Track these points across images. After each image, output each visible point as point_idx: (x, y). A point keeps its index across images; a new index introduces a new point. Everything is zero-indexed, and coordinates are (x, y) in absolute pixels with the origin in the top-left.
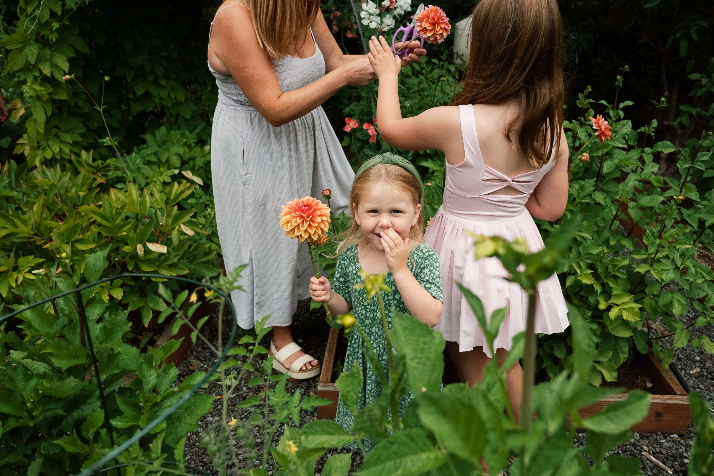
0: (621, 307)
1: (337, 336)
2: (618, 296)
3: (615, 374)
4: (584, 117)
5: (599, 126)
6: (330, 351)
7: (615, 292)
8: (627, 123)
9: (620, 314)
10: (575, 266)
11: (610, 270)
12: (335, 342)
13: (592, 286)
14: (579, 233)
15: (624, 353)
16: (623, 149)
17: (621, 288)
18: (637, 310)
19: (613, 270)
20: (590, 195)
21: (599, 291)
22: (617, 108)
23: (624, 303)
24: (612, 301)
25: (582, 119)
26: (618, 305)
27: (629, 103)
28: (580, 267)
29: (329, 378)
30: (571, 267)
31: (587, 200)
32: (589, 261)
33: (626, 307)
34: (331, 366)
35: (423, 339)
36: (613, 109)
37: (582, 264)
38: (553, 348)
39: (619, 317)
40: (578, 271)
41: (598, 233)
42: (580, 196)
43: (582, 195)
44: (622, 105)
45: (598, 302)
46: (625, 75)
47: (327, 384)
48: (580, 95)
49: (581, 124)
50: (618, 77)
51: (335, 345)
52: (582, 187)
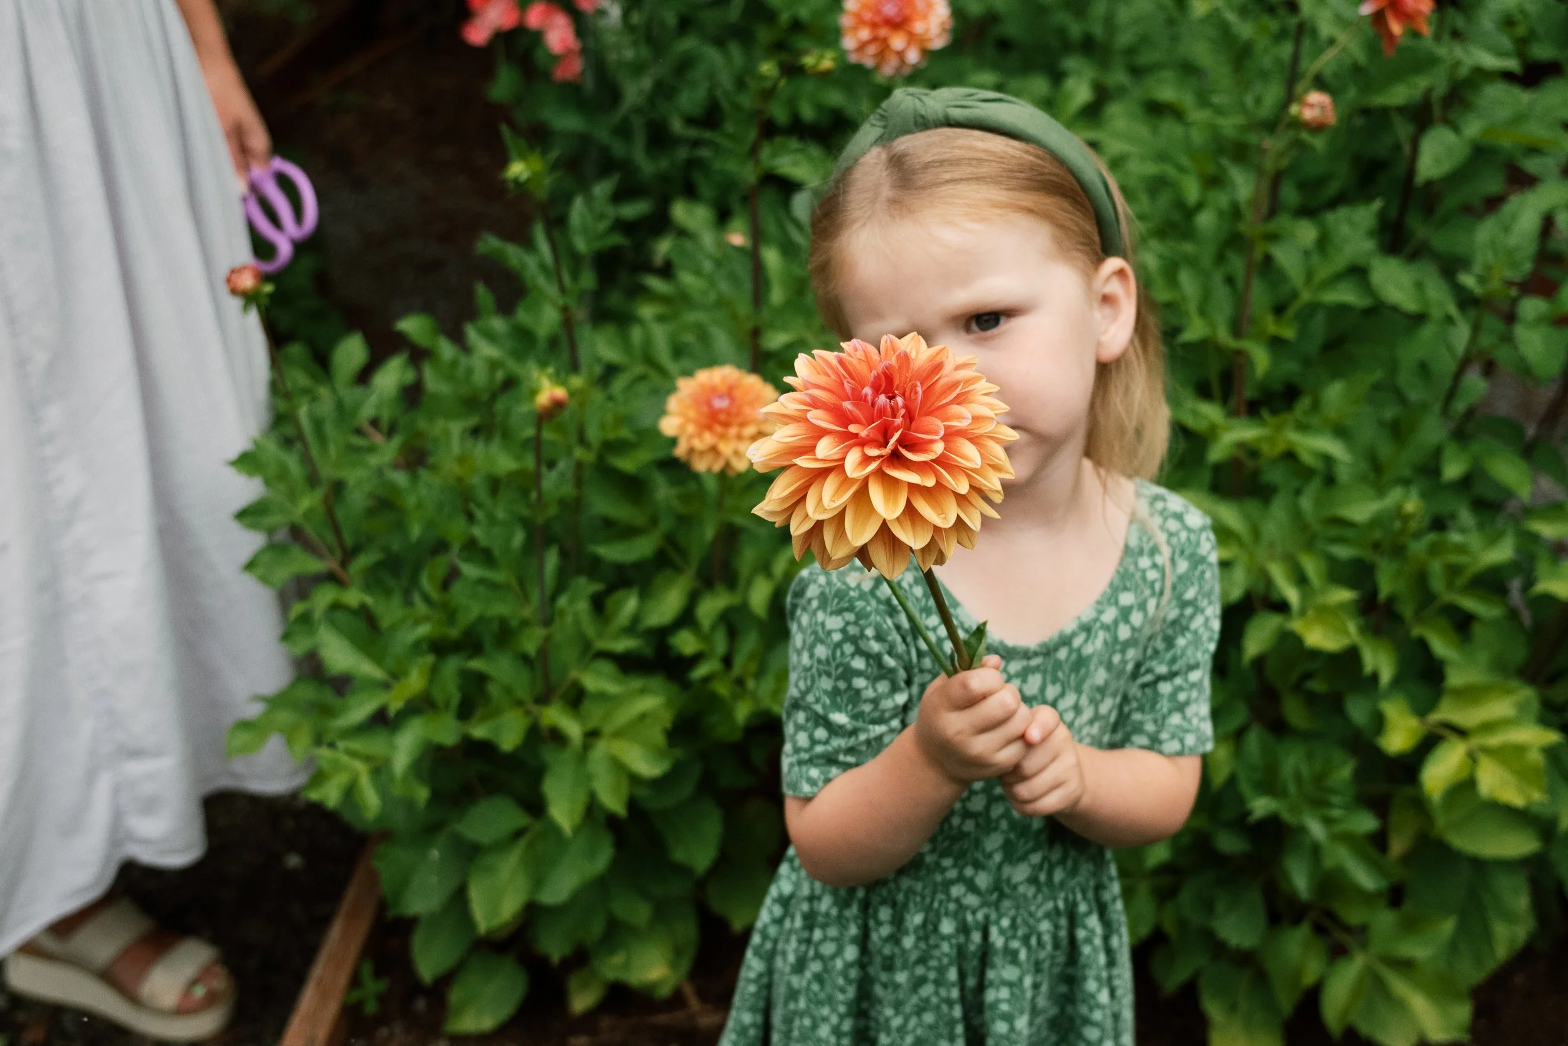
0: (1476, 741)
2: (1471, 695)
3: (1463, 1012)
7: (1455, 678)
9: (1464, 774)
10: (1276, 572)
11: (1438, 584)
13: (1352, 656)
15: (1509, 917)
16: (1508, 76)
17: (1483, 657)
18: (1535, 757)
19: (1450, 585)
20: (1355, 274)
21: (1386, 676)
23: (1489, 727)
24: (1447, 712)
26: (1462, 733)
31: (1346, 295)
32: (1343, 552)
33: (1494, 740)
37: (1312, 566)
38: (1209, 907)
39: (1465, 787)
40: (1293, 596)
41: (1398, 431)
42: (1317, 279)
43: (1324, 271)
45: (1379, 722)
52: (1323, 243)
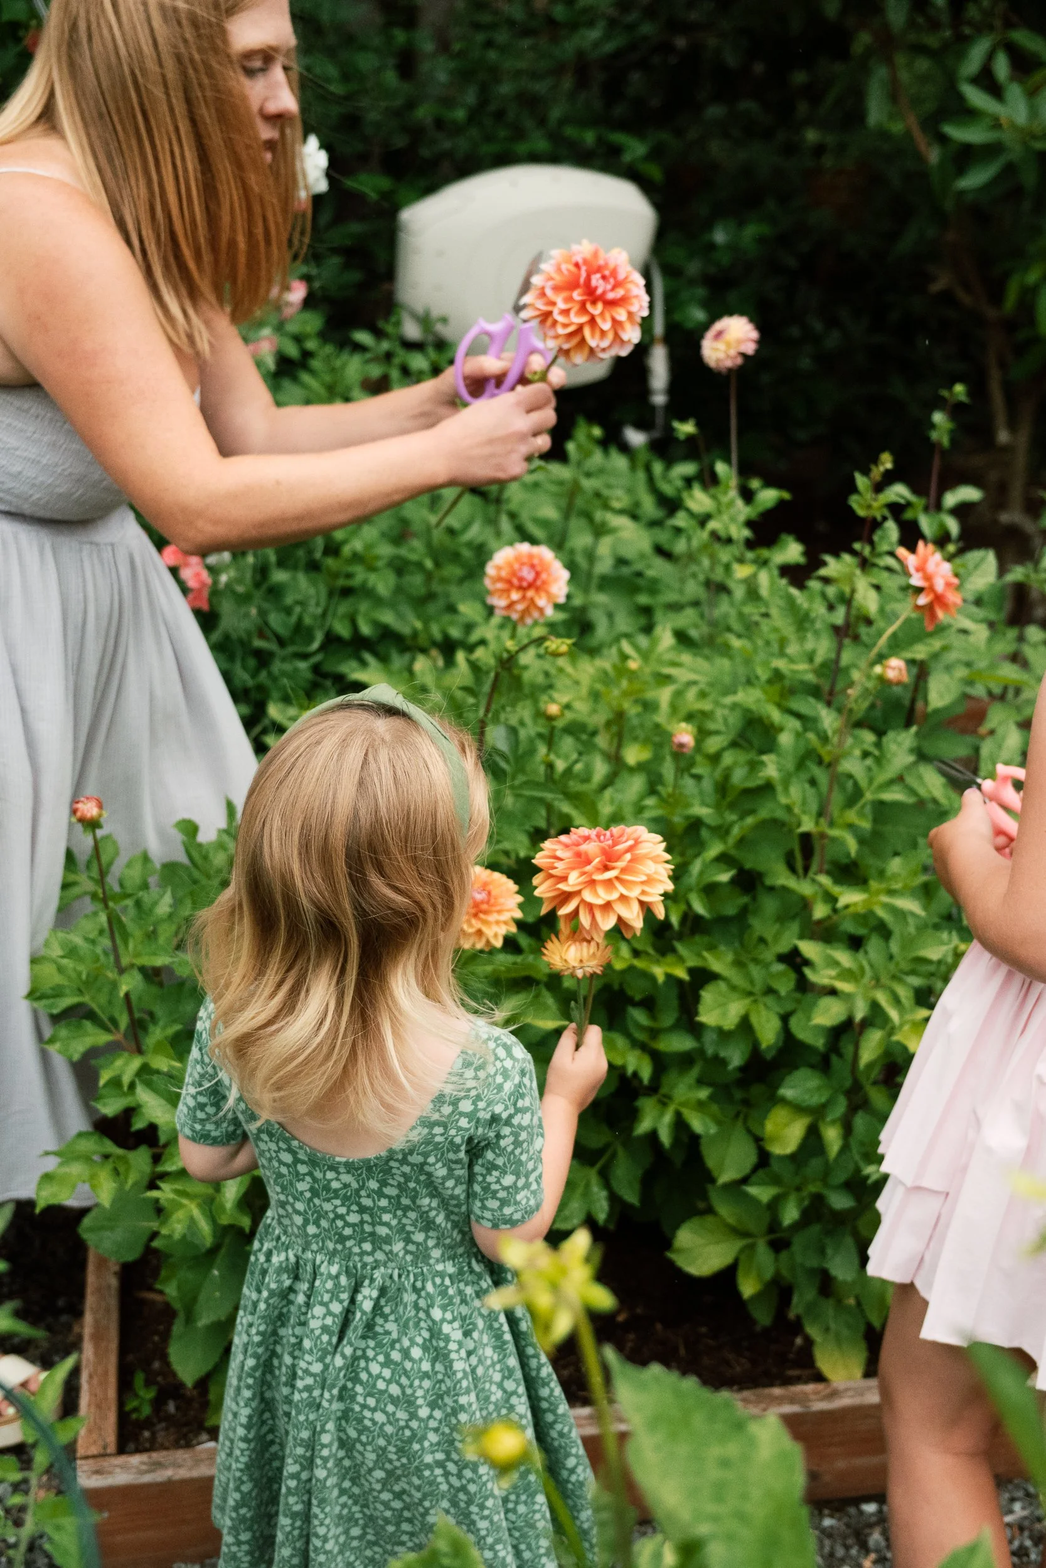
1: (114, 1282)
4: (871, 543)
5: (928, 578)
6: (97, 1337)
8: (982, 560)
10: (882, 998)
12: (113, 1302)
14: (885, 899)
20: (899, 779)
22: (939, 507)
25: (867, 551)
27: (969, 493)
28: (896, 1001)
29: (111, 1438)
30: (875, 1006)
31: (896, 794)
34: (112, 1393)
35: (716, 1451)
36: (926, 509)
40: (894, 1014)
42: (876, 783)
44: (951, 499)
46: (956, 410)
47: (106, 1463)
48: (861, 481)
49: (865, 564)
50: (938, 417)
51: (114, 1316)
